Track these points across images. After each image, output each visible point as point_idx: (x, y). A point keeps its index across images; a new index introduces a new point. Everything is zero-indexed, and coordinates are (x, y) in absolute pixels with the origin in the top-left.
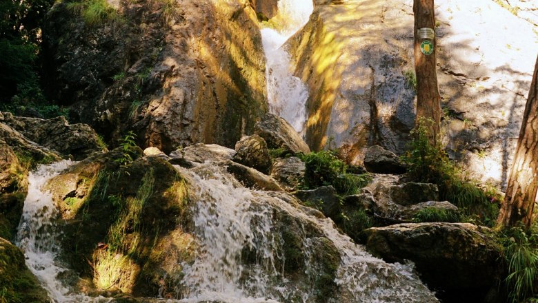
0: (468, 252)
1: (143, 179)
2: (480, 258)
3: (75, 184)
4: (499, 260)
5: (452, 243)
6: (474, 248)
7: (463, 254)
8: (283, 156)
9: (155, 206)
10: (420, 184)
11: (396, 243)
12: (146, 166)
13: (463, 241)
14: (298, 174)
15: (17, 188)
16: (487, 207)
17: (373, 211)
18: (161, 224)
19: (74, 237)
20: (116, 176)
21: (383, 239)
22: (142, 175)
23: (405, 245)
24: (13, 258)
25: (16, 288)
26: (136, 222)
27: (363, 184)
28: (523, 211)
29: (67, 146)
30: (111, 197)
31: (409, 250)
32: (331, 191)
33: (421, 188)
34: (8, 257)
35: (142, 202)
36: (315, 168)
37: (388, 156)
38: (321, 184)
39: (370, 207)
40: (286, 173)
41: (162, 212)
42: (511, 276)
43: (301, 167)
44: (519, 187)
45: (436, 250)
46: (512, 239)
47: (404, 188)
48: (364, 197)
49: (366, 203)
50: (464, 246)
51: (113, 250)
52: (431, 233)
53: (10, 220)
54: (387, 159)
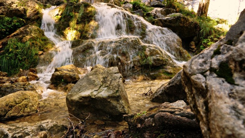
0: (188, 24)
1: (80, 8)
2: (191, 26)
3: (58, 11)
4: (198, 26)
5: (183, 21)
6: (190, 22)
7: (186, 24)
8: (125, 3)
9: (85, 15)
10: (169, 9)
11: (164, 22)
12: (81, 4)
13: (186, 20)
14: (130, 8)
15: (39, 14)
16: (191, 16)
17: (155, 17)
18: (87, 21)
19: (60, 27)
20: (71, 8)
21: (160, 21)
22: (80, 7)
23: (167, 23)
24: (40, 32)
25: (42, 40)
26: (79, 20)
27: (151, 10)
28: (204, 11)
29: (54, 3)
30: (71, 13)
31: (168, 24)
32: (141, 11)
33: (170, 10)
34: (38, 31)
35: (81, 14)
36: (135, 5)
37: (158, 3)
38: (138, 9)
39: (154, 16)
40: (126, 8)
41: (87, 17)
42: (202, 30)
43: (131, 6)
44: (203, 4)
45: (178, 23)
46: (201, 20)
47: (165, 10)
48: (152, 13)
49: (153, 15)
50: (186, 21)
51: (73, 30)
52: (176, 18)
53: (38, 23)
54: (158, 4)
